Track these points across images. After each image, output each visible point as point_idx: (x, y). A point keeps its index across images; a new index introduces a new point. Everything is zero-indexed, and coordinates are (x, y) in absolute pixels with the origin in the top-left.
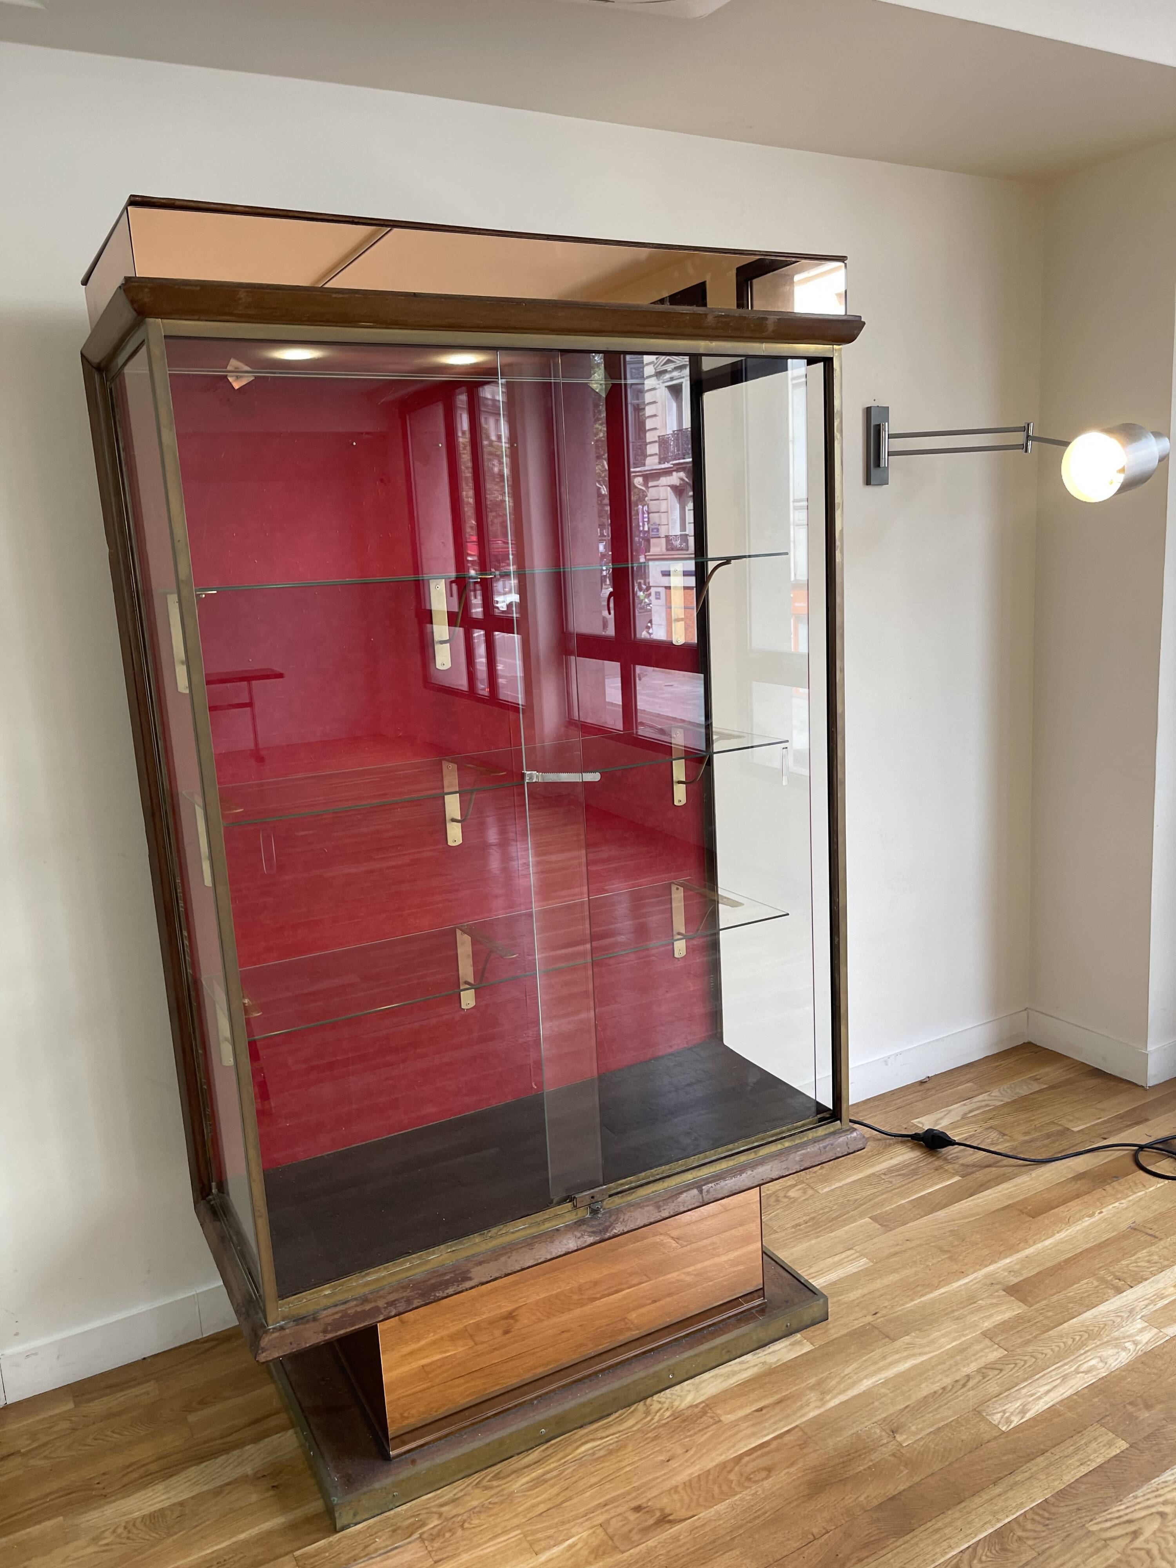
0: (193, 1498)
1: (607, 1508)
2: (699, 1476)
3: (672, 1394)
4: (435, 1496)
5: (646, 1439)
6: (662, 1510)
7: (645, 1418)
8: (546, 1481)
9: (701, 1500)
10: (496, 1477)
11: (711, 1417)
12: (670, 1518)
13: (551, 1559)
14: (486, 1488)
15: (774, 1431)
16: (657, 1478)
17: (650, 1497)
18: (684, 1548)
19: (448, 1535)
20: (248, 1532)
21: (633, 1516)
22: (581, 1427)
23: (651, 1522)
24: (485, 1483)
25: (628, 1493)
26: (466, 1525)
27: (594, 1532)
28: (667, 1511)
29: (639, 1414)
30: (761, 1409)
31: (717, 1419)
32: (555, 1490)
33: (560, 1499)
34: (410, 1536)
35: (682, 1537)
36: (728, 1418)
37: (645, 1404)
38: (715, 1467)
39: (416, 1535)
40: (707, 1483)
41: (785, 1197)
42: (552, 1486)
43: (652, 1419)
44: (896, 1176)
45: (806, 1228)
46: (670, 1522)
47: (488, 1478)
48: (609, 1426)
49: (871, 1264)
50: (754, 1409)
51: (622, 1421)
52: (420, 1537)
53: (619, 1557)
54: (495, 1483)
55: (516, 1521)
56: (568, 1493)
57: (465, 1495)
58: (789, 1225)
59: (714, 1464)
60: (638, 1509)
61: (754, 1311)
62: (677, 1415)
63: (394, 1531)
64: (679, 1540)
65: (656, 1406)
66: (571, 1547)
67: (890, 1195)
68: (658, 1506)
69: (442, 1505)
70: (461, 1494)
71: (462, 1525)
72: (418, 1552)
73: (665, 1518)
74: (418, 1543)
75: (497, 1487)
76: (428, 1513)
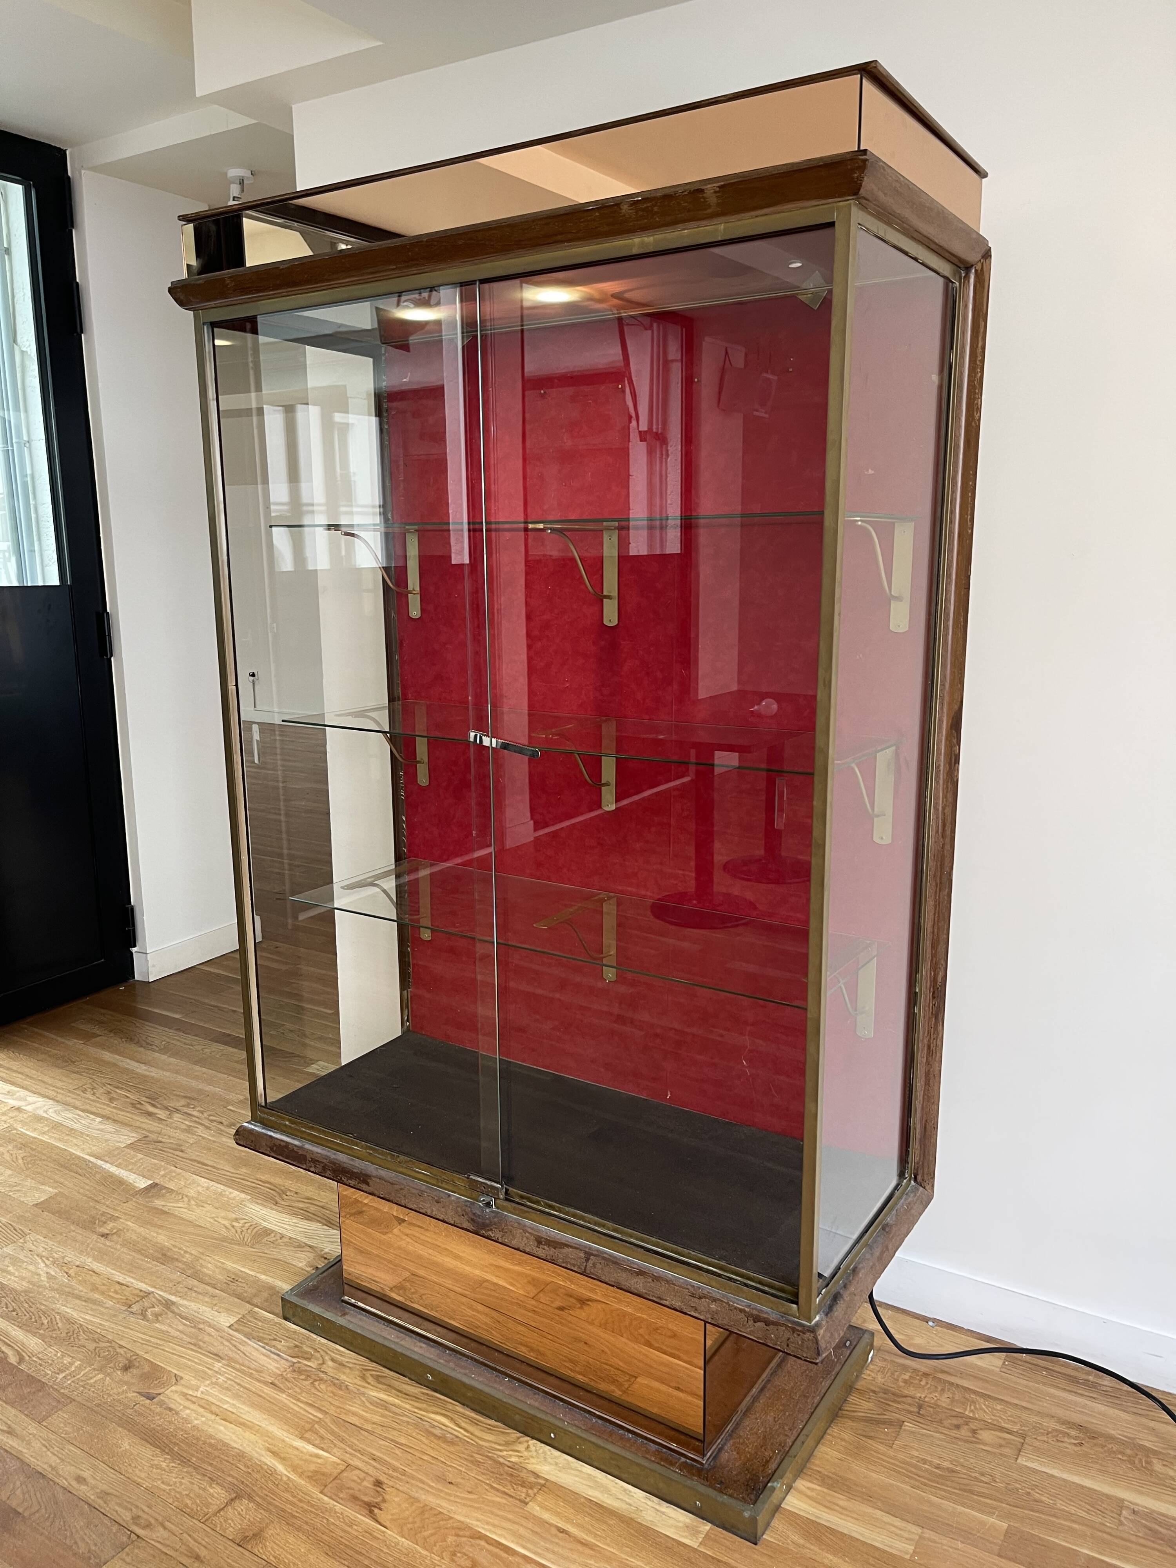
0: (291, 1238)
1: (372, 1462)
2: (441, 1513)
3: (544, 1452)
4: (343, 1352)
5: (472, 1456)
6: (384, 1501)
7: (499, 1445)
8: (387, 1409)
9: (409, 1526)
10: (378, 1378)
11: (528, 1495)
12: (376, 1511)
13: (298, 1449)
14: (363, 1378)
15: (535, 1553)
16: (423, 1482)
17: (397, 1486)
18: (342, 1534)
19: (303, 1377)
20: (268, 1278)
21: (368, 1484)
22: (464, 1405)
23: (366, 1499)
24: (368, 1374)
25: (395, 1469)
26: (316, 1383)
27: (338, 1464)
28: (383, 1506)
29: (502, 1439)
30: (562, 1531)
31: (528, 1499)
32: (377, 1418)
33: (369, 1427)
34: (293, 1357)
35: (355, 1527)
36: (534, 1508)
37: (518, 1438)
38: (459, 1521)
39: (295, 1360)
40: (434, 1522)
41: (974, 1432)
42: (383, 1416)
43: (501, 1451)
44: (1145, 1526)
45: (927, 1470)
46: (371, 1512)
47: (374, 1373)
48: (475, 1423)
49: (907, 1557)
50: (560, 1525)
51: (489, 1430)
52: (294, 1363)
53: (315, 1492)
54: (370, 1380)
55: (332, 1410)
56: (379, 1430)
57: (350, 1368)
58: (916, 1454)
59: (462, 1519)
60: (378, 1483)
61: (683, 1459)
62: (516, 1466)
63: (296, 1346)
64: (350, 1526)
65: (521, 1448)
66: (318, 1456)
67: (1089, 1531)
68: (387, 1497)
69: (333, 1360)
70: (351, 1365)
71: (316, 1380)
72: (277, 1368)
73: (375, 1507)
74: (286, 1364)
75: (369, 1383)
76: (322, 1356)
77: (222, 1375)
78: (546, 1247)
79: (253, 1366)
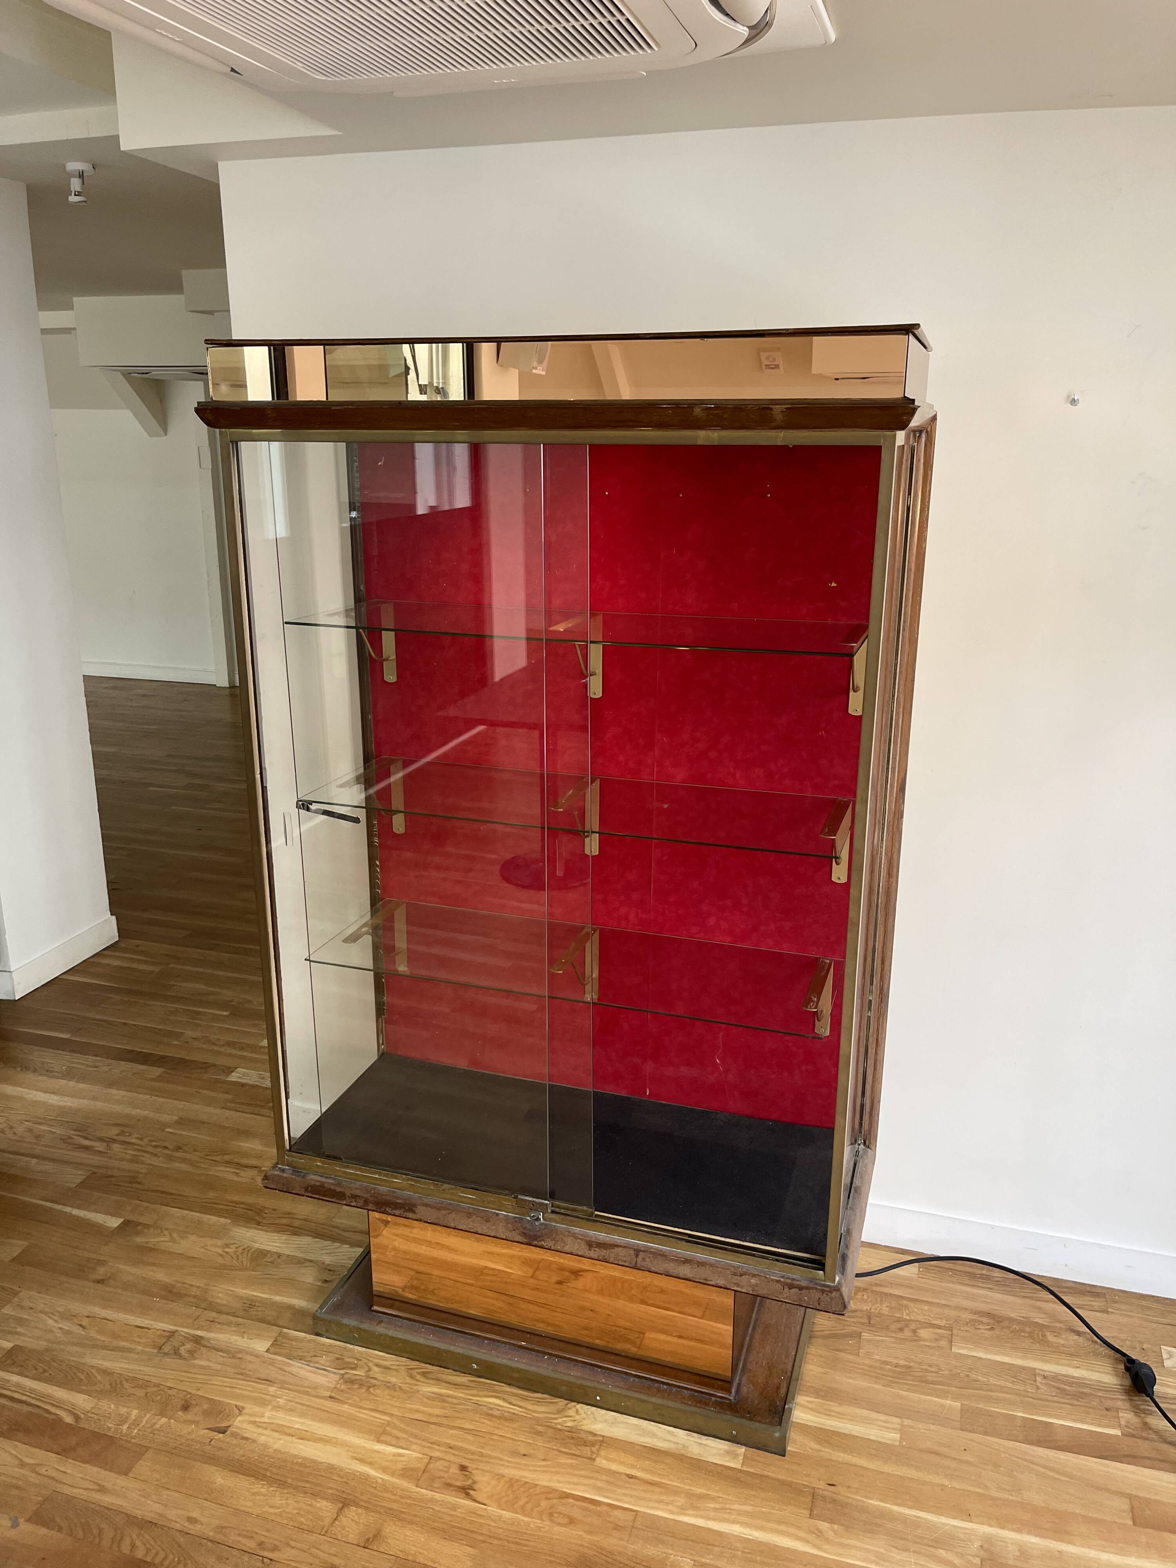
0: (288, 1256)
1: (451, 1450)
2: (526, 1483)
3: (592, 1413)
4: (382, 1356)
5: (534, 1428)
6: (474, 1482)
7: (553, 1414)
8: (444, 1401)
9: (505, 1499)
10: (425, 1374)
11: (593, 1453)
12: (472, 1492)
13: (379, 1452)
14: (411, 1376)
15: (616, 1500)
16: (501, 1460)
17: (481, 1467)
18: (450, 1519)
19: (356, 1386)
20: (283, 1298)
21: (455, 1470)
22: (509, 1385)
23: (459, 1484)
24: (414, 1372)
25: (473, 1453)
26: (371, 1390)
27: (421, 1459)
28: (476, 1486)
29: (553, 1408)
30: (631, 1477)
31: (594, 1456)
32: (438, 1411)
33: (434, 1420)
34: (339, 1369)
35: (459, 1510)
36: (601, 1462)
37: (567, 1405)
38: (545, 1487)
39: (342, 1372)
40: (524, 1492)
41: (914, 1331)
42: (443, 1408)
43: (556, 1419)
44: (1054, 1387)
45: (890, 1370)
46: (468, 1494)
47: (419, 1371)
48: (526, 1399)
50: (627, 1472)
51: (539, 1402)
52: (343, 1375)
53: (412, 1487)
54: (418, 1377)
55: (395, 1412)
56: (444, 1421)
57: (396, 1370)
58: (878, 1357)
59: (547, 1484)
60: (463, 1468)
61: (713, 1399)
62: (574, 1430)
63: (338, 1359)
64: (455, 1510)
65: (571, 1412)
66: (400, 1455)
67: (1018, 1399)
68: (476, 1478)
69: (377, 1365)
70: (395, 1367)
71: (370, 1387)
72: (330, 1382)
73: (468, 1489)
74: (337, 1377)
75: (417, 1381)
76: (365, 1363)
77: (280, 1398)
78: (597, 1249)
79: (306, 1385)
